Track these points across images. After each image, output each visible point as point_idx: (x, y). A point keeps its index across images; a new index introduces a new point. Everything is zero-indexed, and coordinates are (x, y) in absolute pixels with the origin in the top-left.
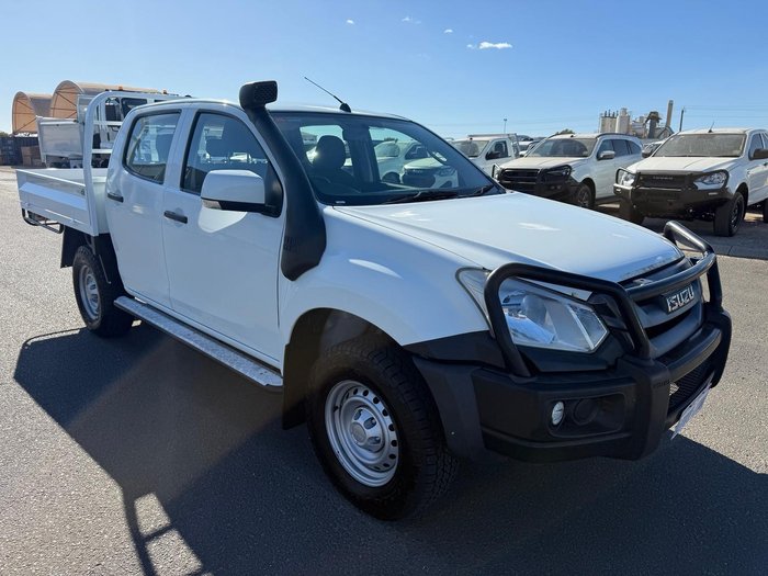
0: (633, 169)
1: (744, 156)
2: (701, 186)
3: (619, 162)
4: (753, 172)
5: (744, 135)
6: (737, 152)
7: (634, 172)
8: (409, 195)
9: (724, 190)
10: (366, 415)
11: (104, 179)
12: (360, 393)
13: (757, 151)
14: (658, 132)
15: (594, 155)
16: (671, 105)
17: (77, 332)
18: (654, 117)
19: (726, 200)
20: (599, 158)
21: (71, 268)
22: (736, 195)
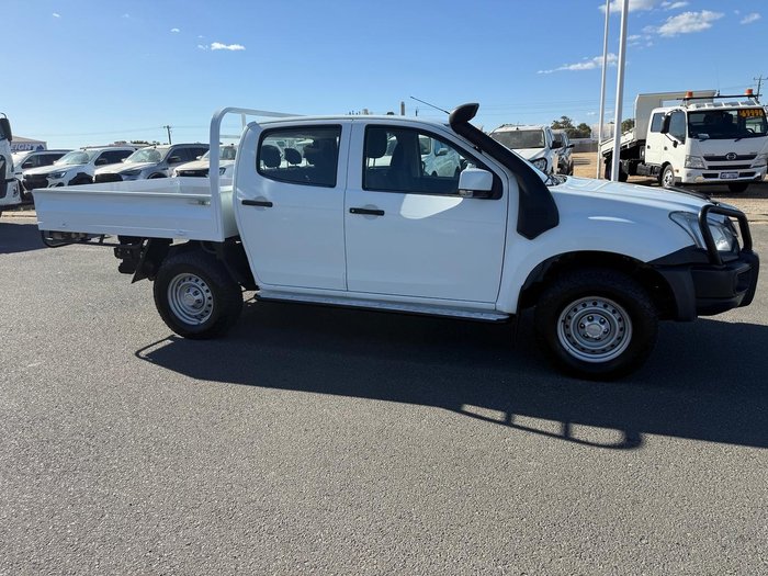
1: (547, 147)
6: (541, 145)
16: (403, 106)
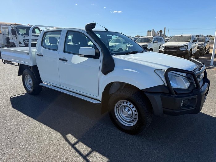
0: (164, 45)
1: (191, 42)
2: (181, 49)
3: (159, 43)
4: (193, 46)
5: (190, 36)
6: (189, 41)
7: (164, 46)
8: (129, 52)
9: (187, 50)
10: (127, 109)
11: (35, 50)
12: (125, 103)
13: (194, 40)
14: (162, 36)
15: (152, 41)
16: (165, 28)
17: (24, 94)
18: (161, 32)
19: (188, 53)
20: (154, 43)
21: (22, 76)
22: (190, 52)
